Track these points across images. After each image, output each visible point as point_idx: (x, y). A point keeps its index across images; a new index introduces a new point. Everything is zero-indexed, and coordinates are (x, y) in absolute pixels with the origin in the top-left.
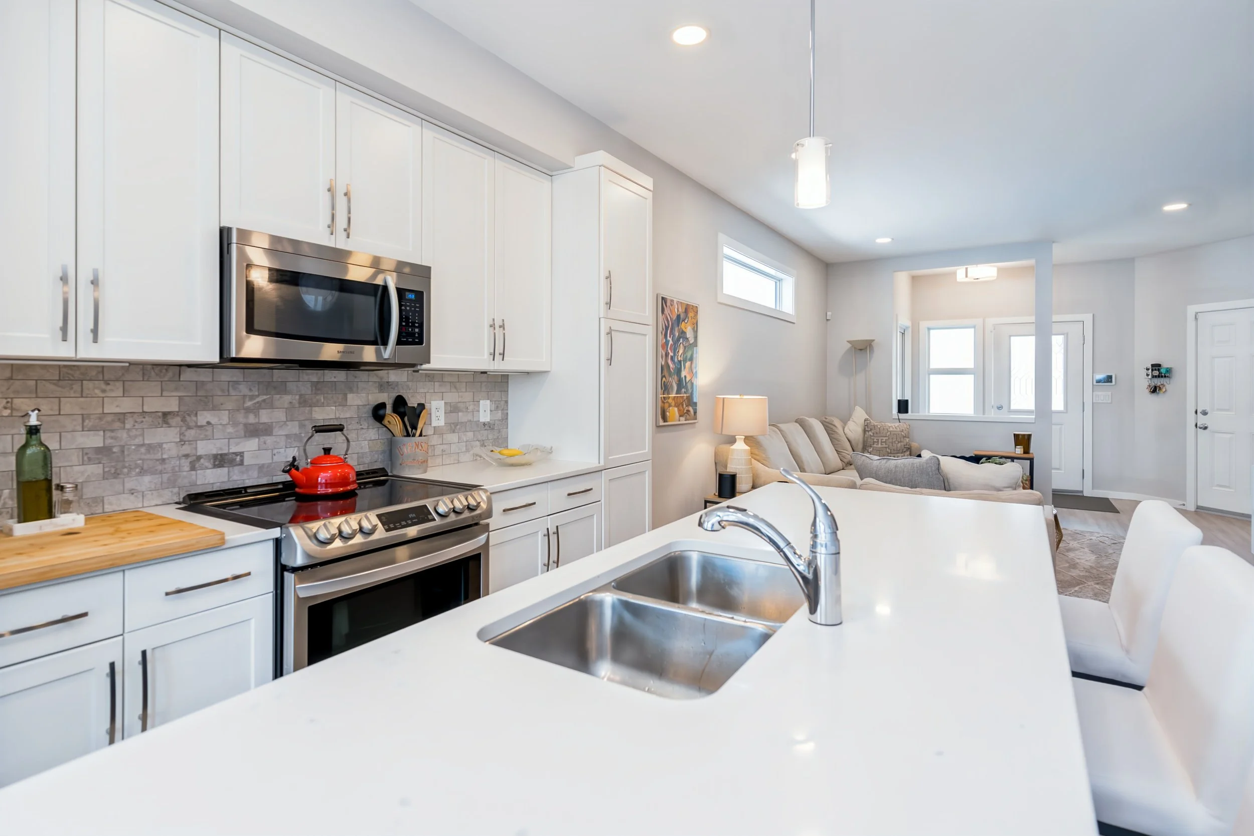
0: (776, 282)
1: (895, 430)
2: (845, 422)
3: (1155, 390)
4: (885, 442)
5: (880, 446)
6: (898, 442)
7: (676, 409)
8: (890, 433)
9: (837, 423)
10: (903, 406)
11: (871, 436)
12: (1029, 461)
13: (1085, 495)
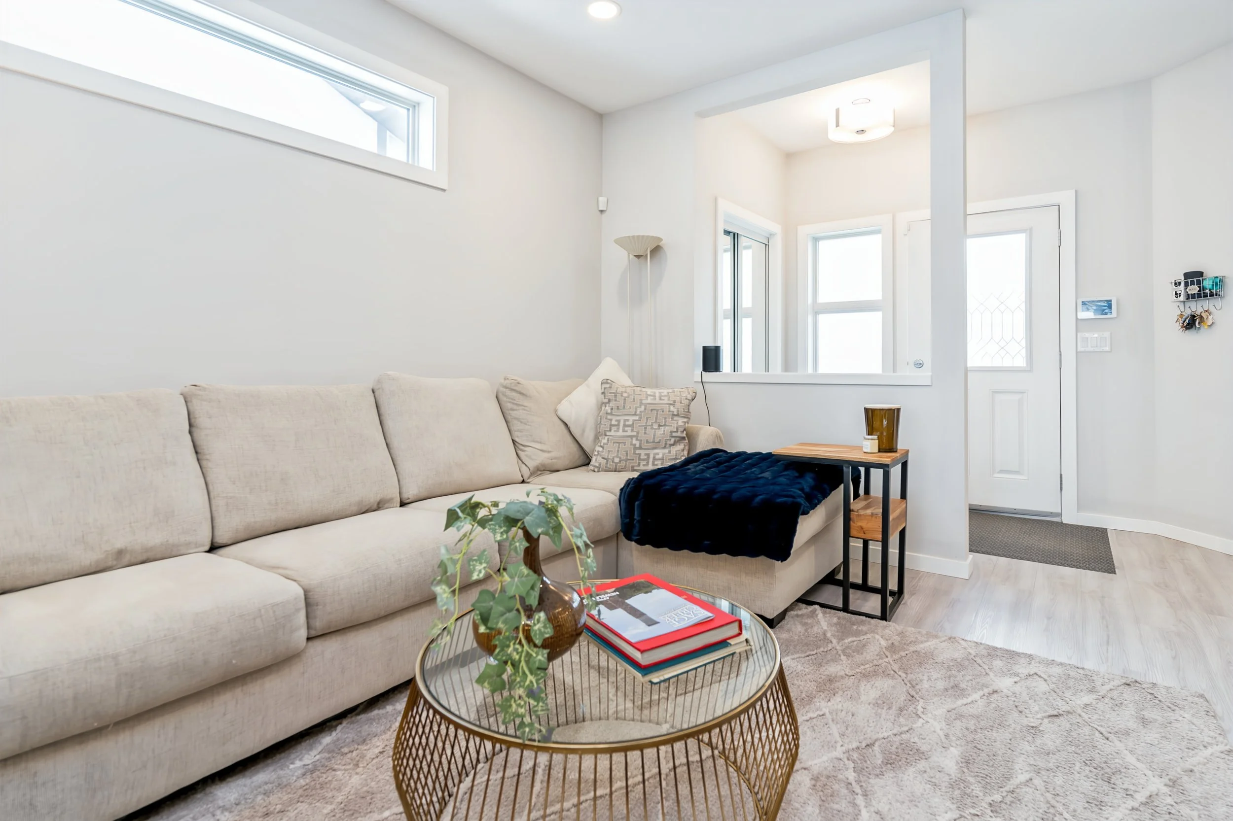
1: (657, 401)
3: (1191, 323)
4: (632, 426)
5: (621, 433)
6: (660, 426)
8: (645, 409)
11: (607, 413)
12: (882, 470)
13: (1066, 520)
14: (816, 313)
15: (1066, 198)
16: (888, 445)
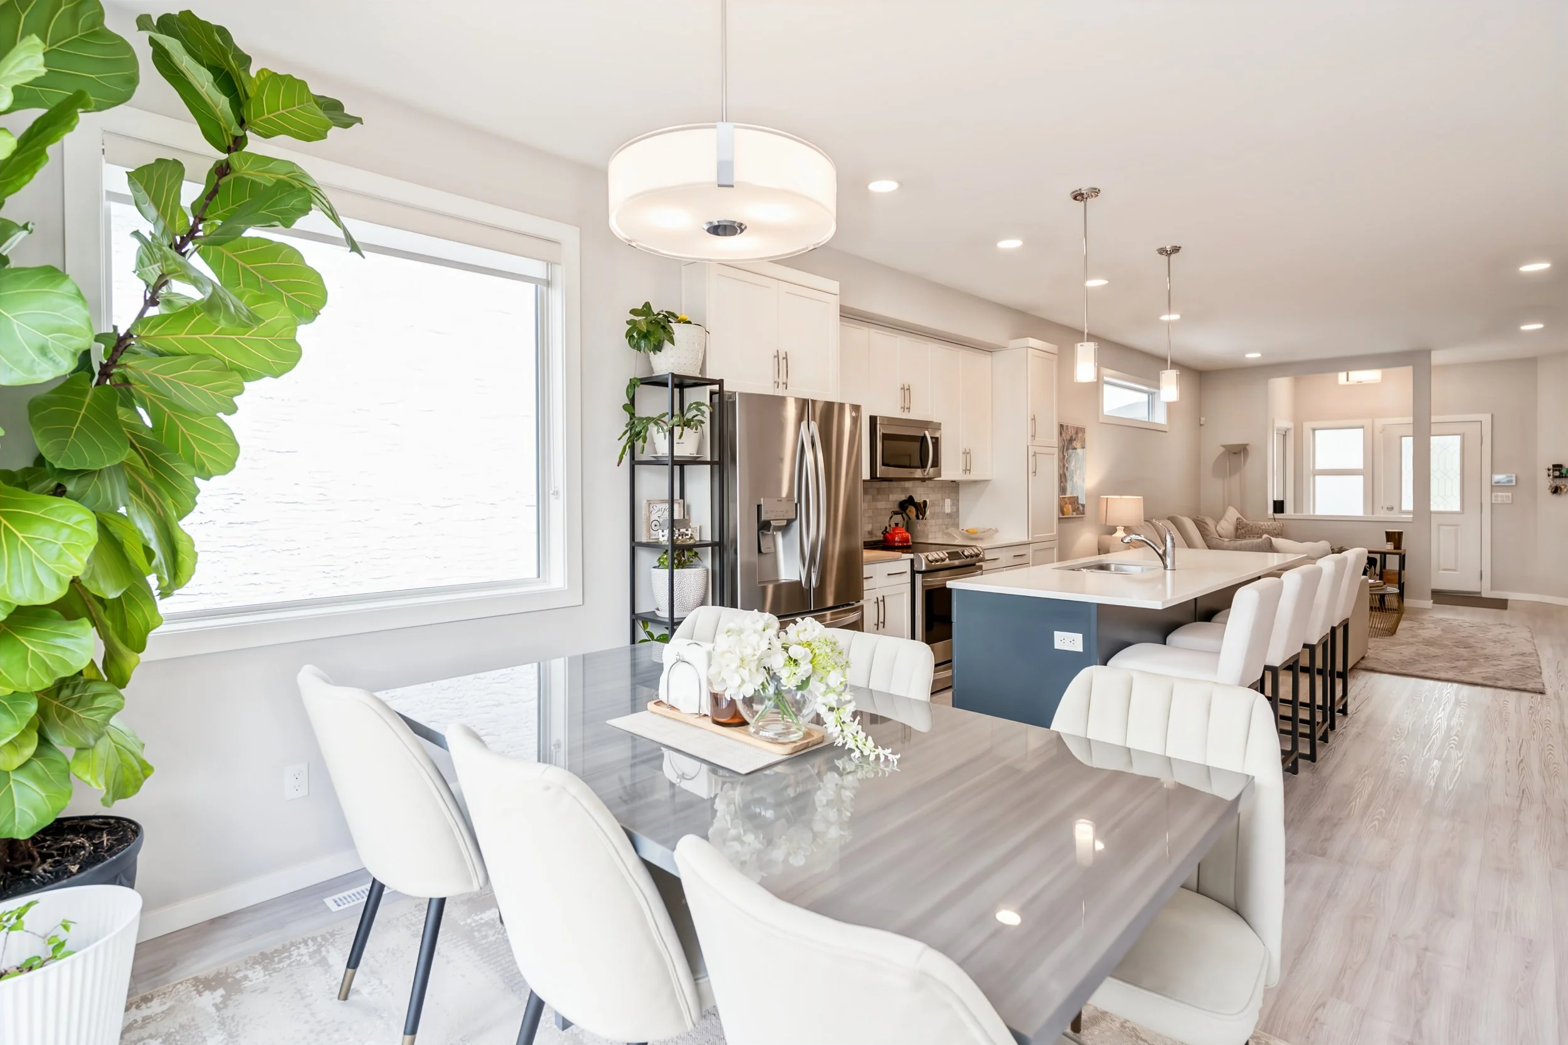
0: (1149, 396)
1: (1267, 528)
2: (1217, 521)
3: (1556, 490)
7: (1070, 506)
9: (1210, 522)
10: (1279, 507)
11: (1243, 533)
12: (1398, 556)
13: (1483, 596)
14: (1314, 475)
15: (1486, 418)
16: (1398, 546)
